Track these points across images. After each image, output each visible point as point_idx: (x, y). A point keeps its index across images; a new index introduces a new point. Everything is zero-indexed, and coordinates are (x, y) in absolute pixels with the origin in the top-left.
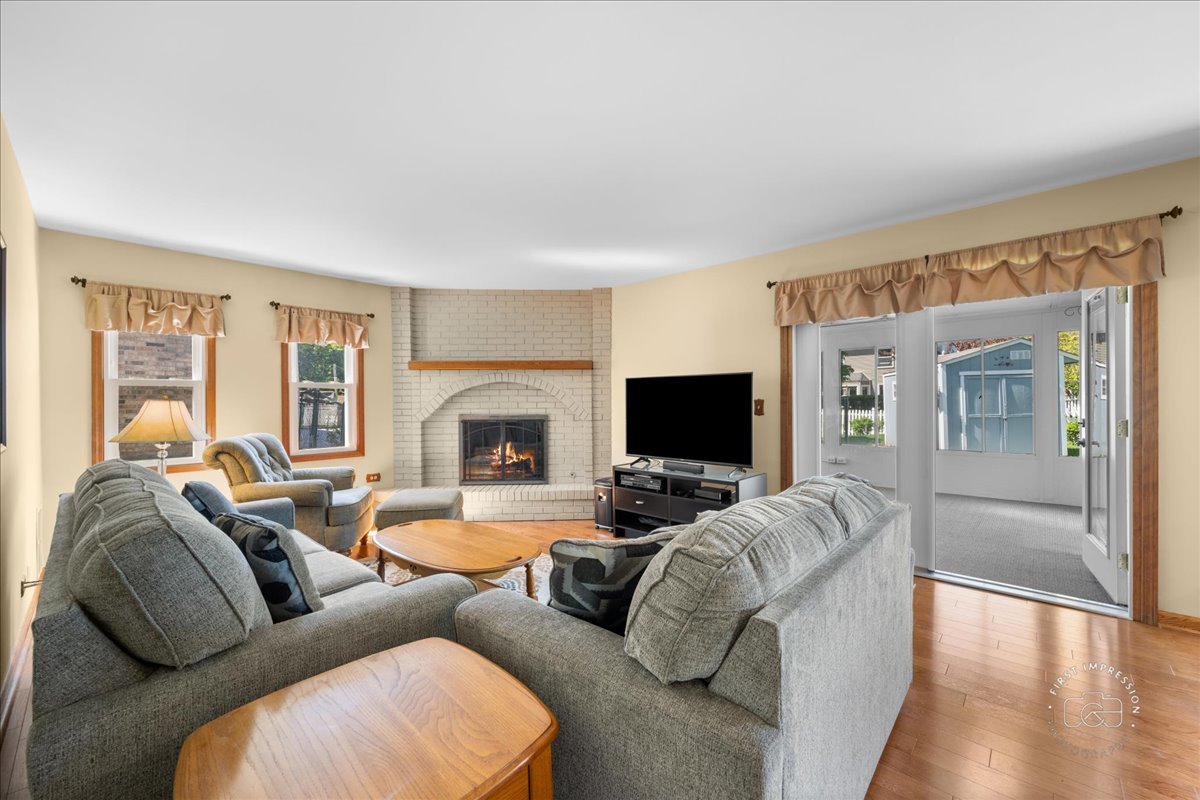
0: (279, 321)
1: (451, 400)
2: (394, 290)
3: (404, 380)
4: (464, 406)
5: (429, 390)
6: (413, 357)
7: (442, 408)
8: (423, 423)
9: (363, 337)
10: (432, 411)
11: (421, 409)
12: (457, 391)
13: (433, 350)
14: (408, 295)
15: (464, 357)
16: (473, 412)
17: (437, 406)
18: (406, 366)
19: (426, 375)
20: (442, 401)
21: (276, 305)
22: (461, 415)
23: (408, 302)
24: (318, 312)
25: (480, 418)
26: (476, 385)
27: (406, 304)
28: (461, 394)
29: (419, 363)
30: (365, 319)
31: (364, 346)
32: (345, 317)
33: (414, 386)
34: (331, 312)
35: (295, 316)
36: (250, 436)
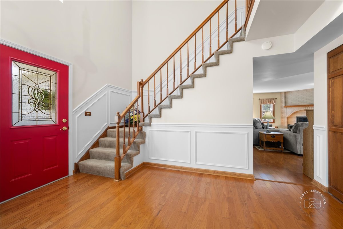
0: (260, 101)
1: (294, 113)
2: (281, 93)
3: (283, 109)
4: (298, 114)
5: (289, 112)
6: (285, 105)
7: (292, 115)
8: (287, 118)
9: (274, 102)
10: (289, 115)
11: (287, 115)
12: (295, 111)
13: (290, 103)
14: (284, 93)
15: (297, 104)
16: (300, 116)
17: (290, 114)
18: (283, 107)
19: (288, 109)
20: (291, 113)
21: (259, 99)
22: (296, 116)
23: (284, 95)
24: (266, 99)
25: (301, 117)
26: (300, 110)
27: (283, 95)
28: (297, 112)
29: (286, 106)
30: (275, 99)
31: (275, 104)
32: (271, 99)
33: (285, 111)
34: (268, 99)
35: (262, 100)
36: (256, 118)
